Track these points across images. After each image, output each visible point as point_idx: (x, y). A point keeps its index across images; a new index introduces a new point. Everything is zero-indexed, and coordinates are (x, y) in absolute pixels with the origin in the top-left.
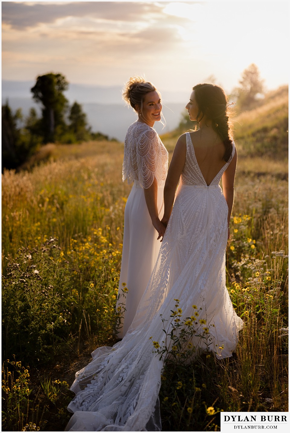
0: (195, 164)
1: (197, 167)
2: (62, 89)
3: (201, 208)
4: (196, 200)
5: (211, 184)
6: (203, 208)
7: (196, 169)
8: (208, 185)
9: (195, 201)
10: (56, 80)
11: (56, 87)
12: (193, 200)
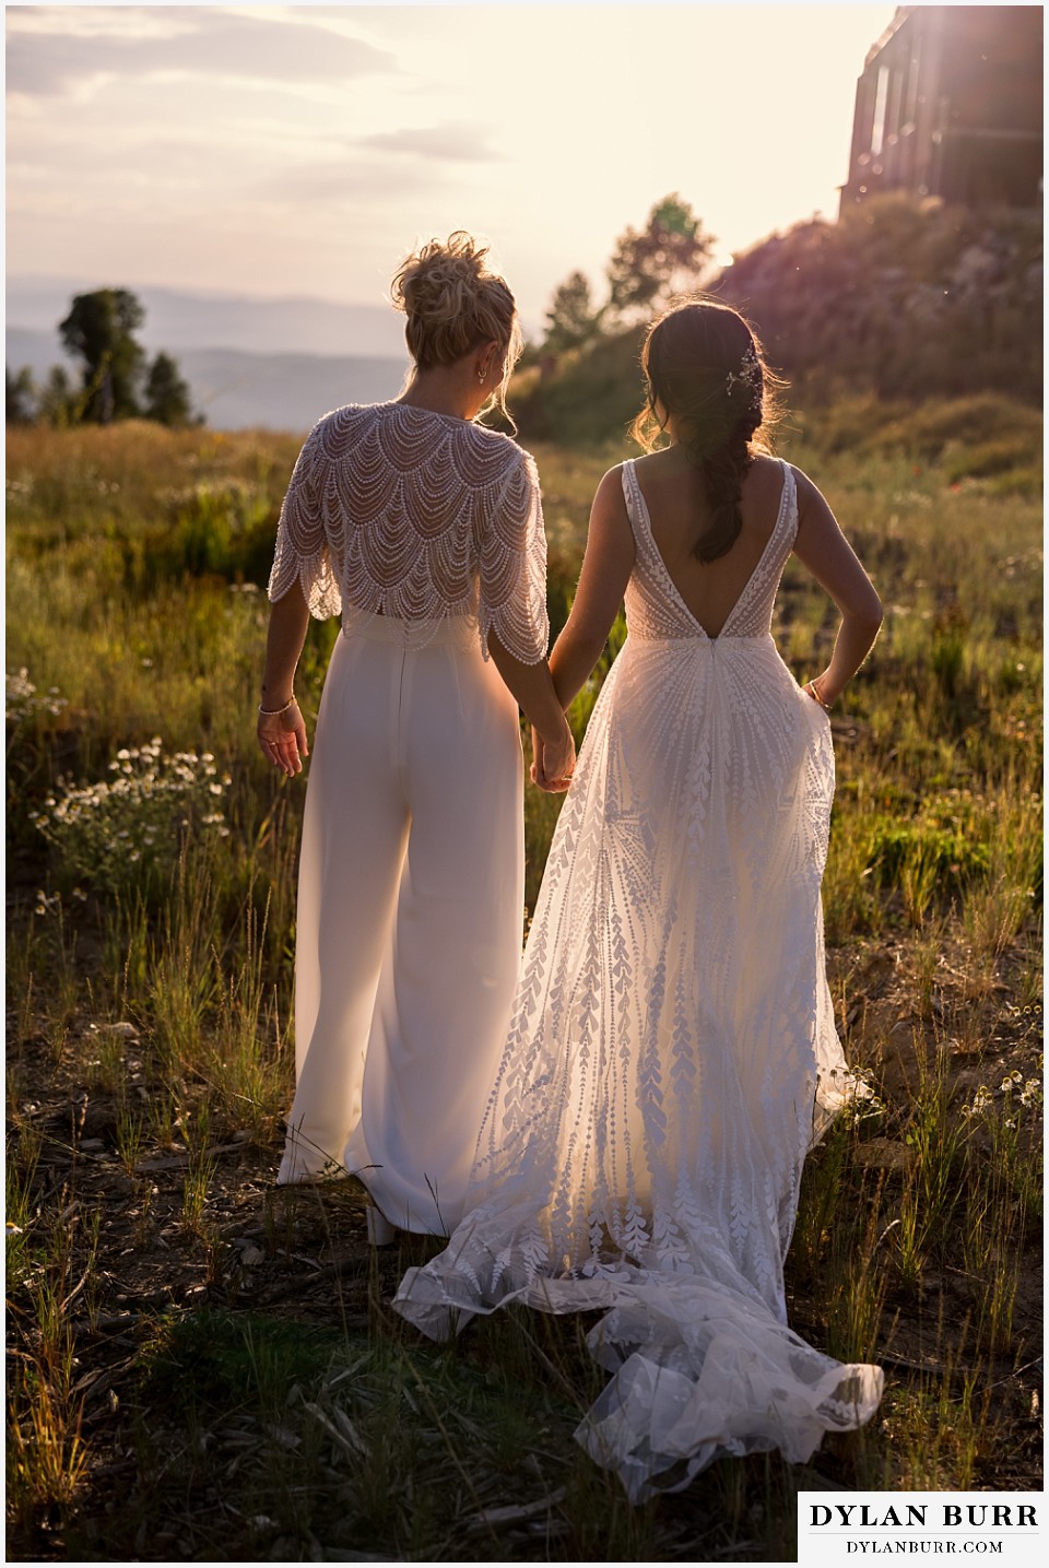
0: (655, 563)
1: (661, 573)
2: (129, 325)
3: (685, 717)
4: (671, 688)
5: (723, 631)
6: (692, 717)
7: (660, 578)
8: (713, 635)
9: (667, 694)
10: (113, 304)
11: (116, 321)
12: (661, 691)
